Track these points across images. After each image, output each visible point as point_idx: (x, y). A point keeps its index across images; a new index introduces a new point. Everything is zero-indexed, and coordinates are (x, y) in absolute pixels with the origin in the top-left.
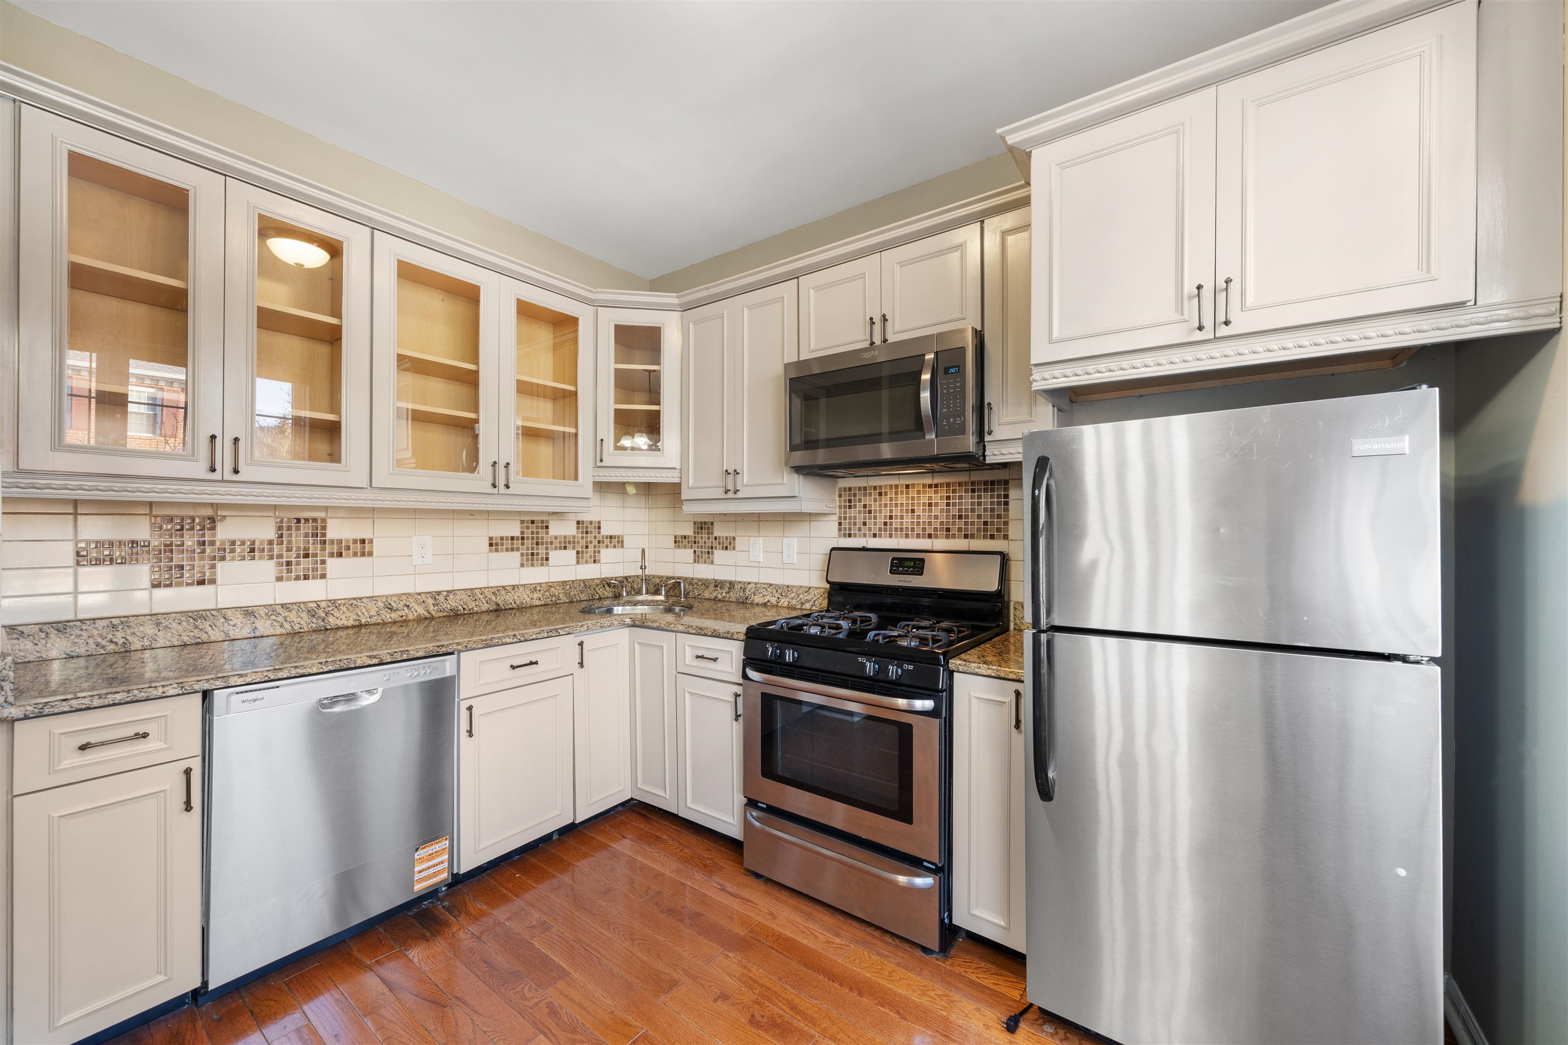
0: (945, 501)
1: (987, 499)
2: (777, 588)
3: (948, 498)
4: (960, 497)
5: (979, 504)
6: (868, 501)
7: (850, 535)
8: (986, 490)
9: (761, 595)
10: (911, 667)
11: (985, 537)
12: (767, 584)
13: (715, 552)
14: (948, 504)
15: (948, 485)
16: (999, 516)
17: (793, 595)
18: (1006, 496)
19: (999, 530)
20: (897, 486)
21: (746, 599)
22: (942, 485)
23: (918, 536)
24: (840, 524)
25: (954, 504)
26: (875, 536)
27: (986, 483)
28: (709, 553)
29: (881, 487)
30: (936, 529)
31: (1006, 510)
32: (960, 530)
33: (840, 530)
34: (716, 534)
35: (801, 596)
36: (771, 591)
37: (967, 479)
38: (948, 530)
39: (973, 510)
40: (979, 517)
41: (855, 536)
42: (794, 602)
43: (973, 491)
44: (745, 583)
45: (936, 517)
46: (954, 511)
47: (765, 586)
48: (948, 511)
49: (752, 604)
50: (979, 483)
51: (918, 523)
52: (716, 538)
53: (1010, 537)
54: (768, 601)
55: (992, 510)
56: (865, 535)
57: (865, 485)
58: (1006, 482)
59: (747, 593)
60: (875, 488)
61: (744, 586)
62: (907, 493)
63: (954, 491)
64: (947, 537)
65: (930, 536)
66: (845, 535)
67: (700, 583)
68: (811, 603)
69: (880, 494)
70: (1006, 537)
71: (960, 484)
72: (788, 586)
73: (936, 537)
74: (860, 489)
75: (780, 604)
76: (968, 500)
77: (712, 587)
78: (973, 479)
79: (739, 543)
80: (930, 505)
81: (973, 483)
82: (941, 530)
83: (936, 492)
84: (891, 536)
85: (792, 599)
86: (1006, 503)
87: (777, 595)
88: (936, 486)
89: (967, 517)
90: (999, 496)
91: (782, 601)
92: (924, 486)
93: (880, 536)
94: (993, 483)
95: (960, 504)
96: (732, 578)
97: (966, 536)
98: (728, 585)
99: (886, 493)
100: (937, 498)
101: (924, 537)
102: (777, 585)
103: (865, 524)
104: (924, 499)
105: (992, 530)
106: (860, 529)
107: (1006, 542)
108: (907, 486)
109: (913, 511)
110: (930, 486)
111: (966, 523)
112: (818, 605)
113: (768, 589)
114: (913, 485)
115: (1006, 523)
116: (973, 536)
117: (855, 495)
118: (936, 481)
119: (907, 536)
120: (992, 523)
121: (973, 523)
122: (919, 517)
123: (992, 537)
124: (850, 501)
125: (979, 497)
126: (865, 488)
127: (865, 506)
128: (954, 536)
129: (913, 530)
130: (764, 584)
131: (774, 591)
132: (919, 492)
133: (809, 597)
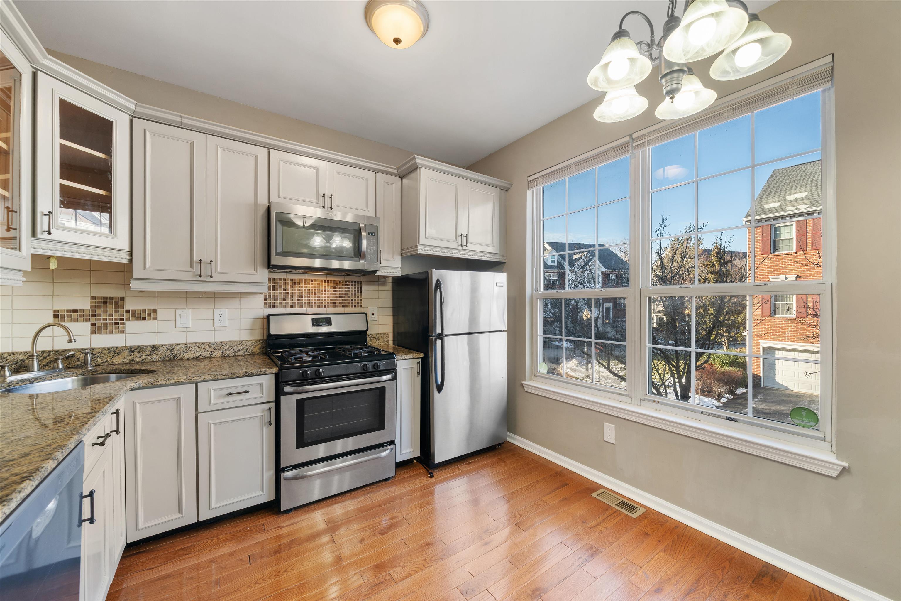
0: (333, 289)
1: (352, 289)
2: (210, 345)
3: (334, 288)
4: (340, 288)
5: (349, 291)
6: (287, 287)
7: (273, 307)
8: (352, 285)
9: (193, 352)
10: (384, 362)
11: (352, 306)
12: (199, 343)
13: (127, 323)
14: (334, 291)
15: (334, 281)
16: (358, 297)
17: (227, 347)
18: (361, 288)
19: (358, 303)
20: (305, 280)
21: (175, 357)
22: (331, 281)
23: (318, 306)
24: (265, 300)
25: (337, 291)
26: (291, 306)
27: (352, 282)
28: (117, 324)
29: (295, 280)
30: (328, 303)
31: (361, 294)
32: (340, 303)
33: (265, 303)
34: (127, 308)
35: (235, 347)
36: (203, 347)
37: (343, 279)
38: (334, 303)
39: (346, 294)
40: (349, 297)
41: (278, 307)
42: (228, 352)
43: (346, 285)
44: (172, 345)
45: (328, 297)
46: (338, 294)
47: (197, 345)
48: (334, 294)
49: (181, 360)
50: (349, 281)
51: (318, 300)
52: (128, 311)
53: (362, 306)
54: (201, 355)
55: (355, 294)
56: (284, 307)
57: (285, 277)
58: (361, 282)
59: (175, 352)
60: (291, 280)
61: (171, 348)
62: (312, 284)
63: (337, 285)
64: (334, 307)
65: (325, 306)
66: (269, 307)
67: (106, 352)
68: (243, 351)
69: (295, 284)
70: (361, 306)
71: (340, 281)
72: (222, 342)
73: (328, 307)
74: (281, 280)
75: (213, 356)
76: (344, 289)
77: (125, 353)
78: (346, 279)
79: (160, 314)
80: (325, 291)
81: (346, 282)
82: (331, 303)
83: (328, 285)
84: (302, 307)
85: (226, 350)
86: (361, 292)
87: (210, 350)
88: (328, 281)
89: (344, 297)
90: (358, 288)
91: (215, 354)
92: (322, 281)
93: (295, 307)
94: (355, 282)
95: (341, 291)
96: (154, 343)
97: (343, 306)
98: (150, 349)
99: (299, 284)
100: (329, 288)
101: (322, 307)
102: (210, 343)
103: (284, 300)
104: (322, 287)
105: (355, 303)
106: (281, 303)
107: (361, 308)
108: (312, 281)
109: (315, 294)
110: (325, 281)
111: (343, 300)
112: (250, 351)
113: (201, 347)
114: (315, 280)
115: (361, 300)
116: (346, 306)
117: (277, 283)
118: (328, 279)
119: (312, 307)
120: (355, 300)
121: (346, 300)
122: (319, 297)
123: (355, 306)
124: (273, 286)
125: (349, 288)
126: (284, 280)
127: (284, 290)
128: (338, 306)
129: (315, 303)
130: (196, 343)
131: (207, 347)
132: (318, 284)
133: (242, 347)
